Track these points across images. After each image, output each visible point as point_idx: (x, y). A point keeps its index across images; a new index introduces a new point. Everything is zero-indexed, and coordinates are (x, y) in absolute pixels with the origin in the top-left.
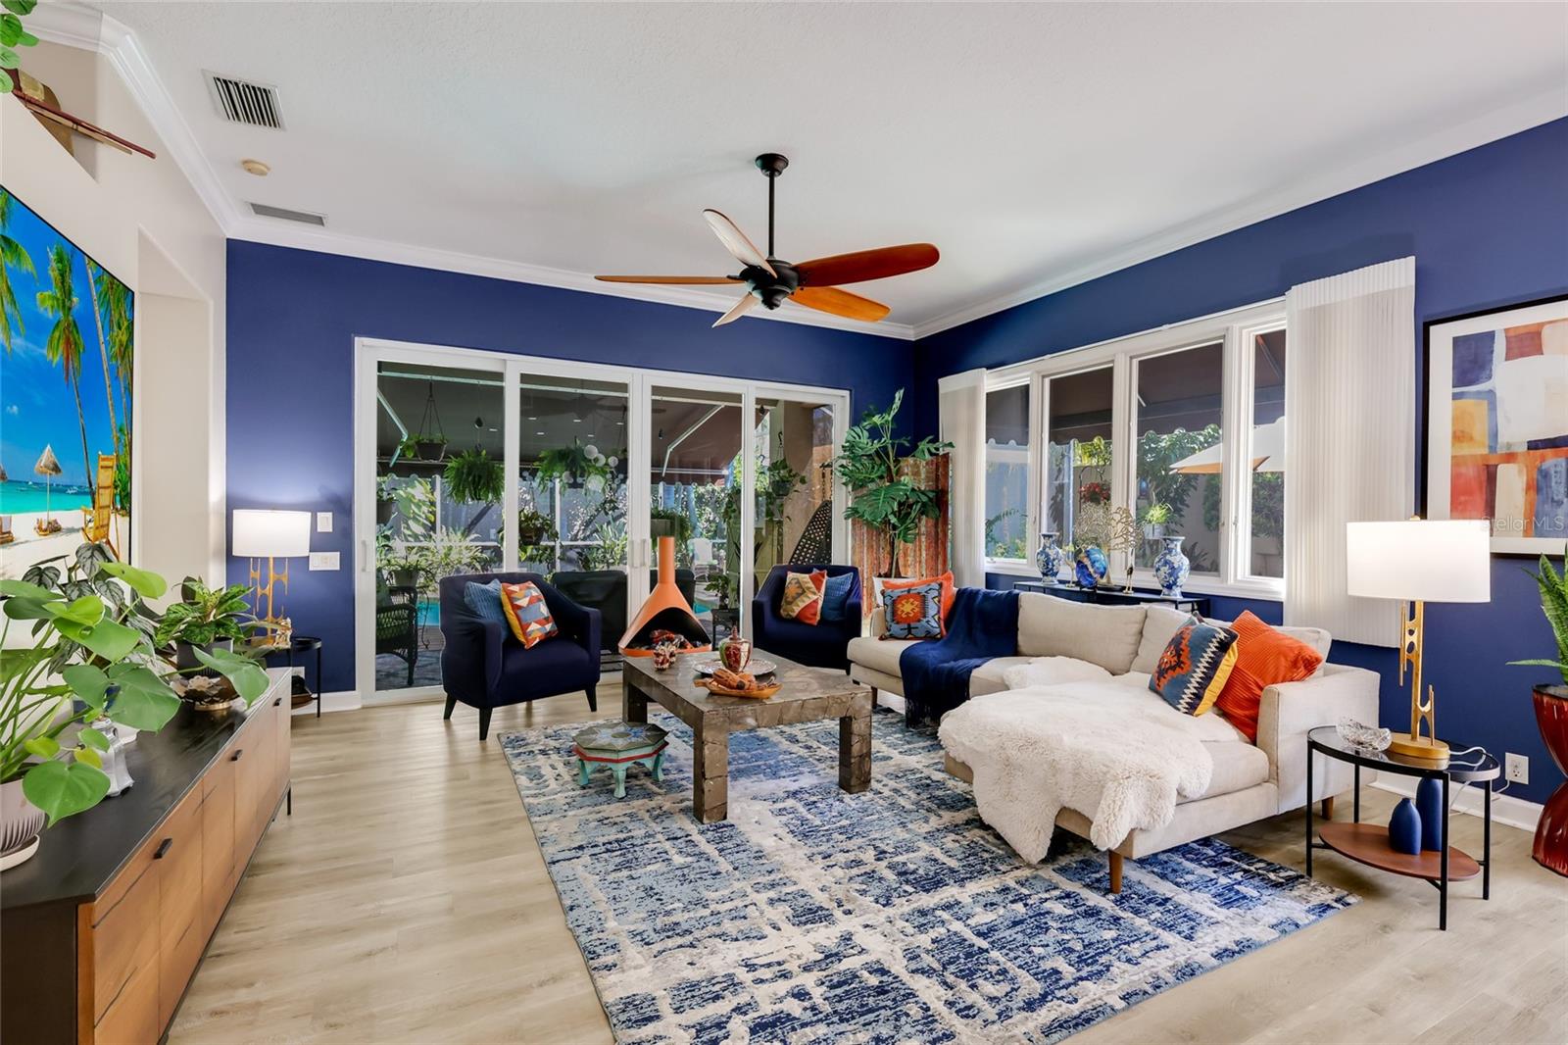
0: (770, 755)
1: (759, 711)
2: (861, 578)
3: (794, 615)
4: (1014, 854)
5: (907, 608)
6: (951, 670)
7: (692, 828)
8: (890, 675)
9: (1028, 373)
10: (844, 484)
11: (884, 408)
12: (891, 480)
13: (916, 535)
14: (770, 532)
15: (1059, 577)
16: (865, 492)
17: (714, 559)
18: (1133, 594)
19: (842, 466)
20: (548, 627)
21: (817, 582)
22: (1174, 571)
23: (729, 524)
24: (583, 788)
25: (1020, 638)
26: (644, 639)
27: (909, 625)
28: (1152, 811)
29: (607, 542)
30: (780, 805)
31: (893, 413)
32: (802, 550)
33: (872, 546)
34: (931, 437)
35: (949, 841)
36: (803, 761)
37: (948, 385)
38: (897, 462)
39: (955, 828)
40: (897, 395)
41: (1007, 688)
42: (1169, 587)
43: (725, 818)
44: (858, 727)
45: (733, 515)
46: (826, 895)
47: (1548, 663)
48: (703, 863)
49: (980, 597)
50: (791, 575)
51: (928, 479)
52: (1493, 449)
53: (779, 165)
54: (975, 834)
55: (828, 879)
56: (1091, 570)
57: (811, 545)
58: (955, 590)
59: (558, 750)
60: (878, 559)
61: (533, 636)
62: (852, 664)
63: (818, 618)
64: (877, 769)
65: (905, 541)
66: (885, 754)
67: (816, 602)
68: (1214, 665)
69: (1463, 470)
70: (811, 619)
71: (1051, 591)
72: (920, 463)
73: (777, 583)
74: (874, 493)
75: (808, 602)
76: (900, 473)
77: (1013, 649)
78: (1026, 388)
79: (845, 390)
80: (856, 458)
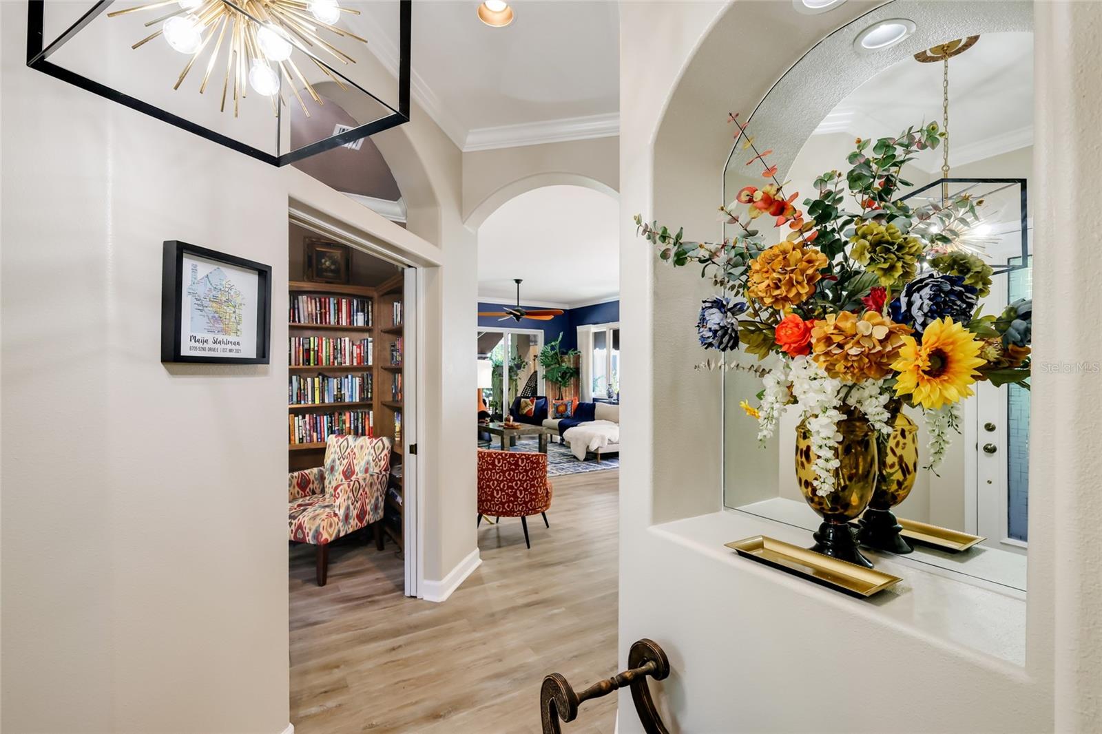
2: (548, 401)
3: (524, 411)
4: (579, 460)
5: (561, 408)
6: (572, 425)
8: (555, 428)
9: (605, 327)
10: (542, 365)
11: (556, 339)
12: (559, 364)
13: (569, 384)
16: (550, 369)
19: (542, 358)
21: (532, 402)
25: (595, 416)
27: (562, 414)
31: (559, 341)
32: (526, 390)
33: (553, 389)
34: (573, 349)
37: (580, 329)
38: (561, 357)
39: (567, 458)
40: (560, 334)
44: (544, 440)
49: (586, 405)
50: (523, 400)
51: (573, 363)
53: (521, 282)
54: (572, 459)
57: (530, 388)
58: (579, 403)
60: (555, 393)
62: (544, 427)
63: (533, 413)
65: (565, 387)
67: (532, 409)
70: (530, 413)
71: (610, 403)
72: (569, 358)
73: (517, 403)
74: (553, 369)
75: (529, 409)
76: (563, 361)
77: (592, 419)
78: (605, 332)
79: (543, 331)
80: (546, 357)
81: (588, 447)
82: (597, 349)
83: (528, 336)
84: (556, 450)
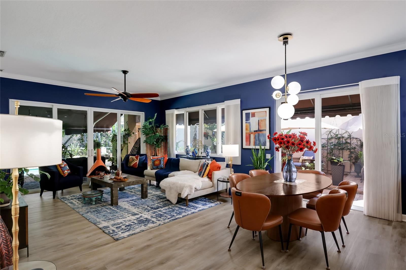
0: (126, 195)
1: (124, 184)
2: (148, 157)
3: (131, 166)
4: (172, 204)
5: (157, 163)
6: (165, 174)
7: (111, 207)
8: (153, 177)
9: (184, 111)
10: (143, 134)
11: (152, 118)
12: (154, 134)
13: (161, 146)
14: (124, 146)
15: (190, 155)
16: (149, 136)
17: (107, 153)
18: (202, 158)
19: (143, 130)
20: (69, 171)
21: (137, 158)
22: (208, 153)
23: (113, 144)
24: (84, 204)
25: (180, 167)
26: (93, 173)
27: (157, 166)
28: (191, 191)
29: (72, 149)
30: (129, 202)
31: (154, 119)
32: (133, 150)
33: (151, 149)
34: (163, 124)
35: (161, 203)
36: (134, 195)
37: (168, 112)
38: (156, 129)
39: (163, 202)
40: (155, 114)
41: (174, 176)
42: (207, 156)
43: (118, 205)
44: (145, 186)
45: (114, 141)
46: (138, 212)
47: (251, 165)
48: (114, 211)
49: (172, 160)
50: (130, 157)
51: (163, 133)
52: (250, 132)
53: (127, 73)
54: (166, 202)
55: (138, 210)
56: (195, 153)
57: (136, 149)
58: (168, 158)
59: (75, 199)
60: (152, 152)
61: (66, 174)
62: (145, 176)
63: (137, 166)
64: (148, 195)
65: (158, 148)
66: (151, 192)
67: (137, 162)
68: (206, 169)
69: (247, 135)
70: (135, 167)
71: (188, 158)
72: (161, 130)
73: (127, 158)
74: (151, 137)
75: (135, 163)
76: (157, 132)
77: (178, 170)
78: (183, 114)
79: (144, 113)
80: (146, 129)
81: (180, 194)
82: (178, 124)
83: (135, 116)
84: (153, 192)
